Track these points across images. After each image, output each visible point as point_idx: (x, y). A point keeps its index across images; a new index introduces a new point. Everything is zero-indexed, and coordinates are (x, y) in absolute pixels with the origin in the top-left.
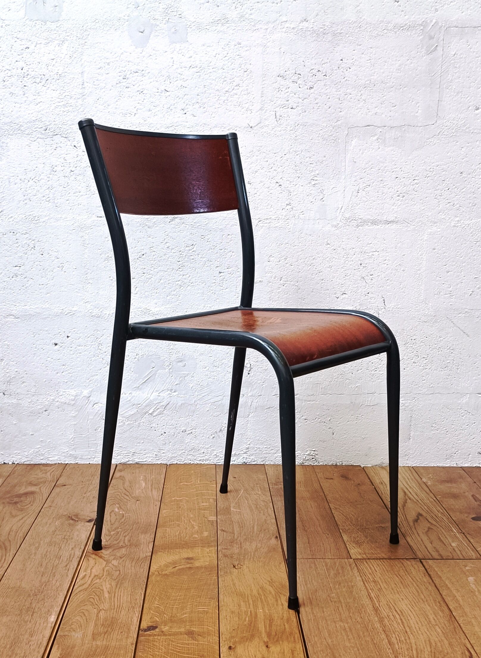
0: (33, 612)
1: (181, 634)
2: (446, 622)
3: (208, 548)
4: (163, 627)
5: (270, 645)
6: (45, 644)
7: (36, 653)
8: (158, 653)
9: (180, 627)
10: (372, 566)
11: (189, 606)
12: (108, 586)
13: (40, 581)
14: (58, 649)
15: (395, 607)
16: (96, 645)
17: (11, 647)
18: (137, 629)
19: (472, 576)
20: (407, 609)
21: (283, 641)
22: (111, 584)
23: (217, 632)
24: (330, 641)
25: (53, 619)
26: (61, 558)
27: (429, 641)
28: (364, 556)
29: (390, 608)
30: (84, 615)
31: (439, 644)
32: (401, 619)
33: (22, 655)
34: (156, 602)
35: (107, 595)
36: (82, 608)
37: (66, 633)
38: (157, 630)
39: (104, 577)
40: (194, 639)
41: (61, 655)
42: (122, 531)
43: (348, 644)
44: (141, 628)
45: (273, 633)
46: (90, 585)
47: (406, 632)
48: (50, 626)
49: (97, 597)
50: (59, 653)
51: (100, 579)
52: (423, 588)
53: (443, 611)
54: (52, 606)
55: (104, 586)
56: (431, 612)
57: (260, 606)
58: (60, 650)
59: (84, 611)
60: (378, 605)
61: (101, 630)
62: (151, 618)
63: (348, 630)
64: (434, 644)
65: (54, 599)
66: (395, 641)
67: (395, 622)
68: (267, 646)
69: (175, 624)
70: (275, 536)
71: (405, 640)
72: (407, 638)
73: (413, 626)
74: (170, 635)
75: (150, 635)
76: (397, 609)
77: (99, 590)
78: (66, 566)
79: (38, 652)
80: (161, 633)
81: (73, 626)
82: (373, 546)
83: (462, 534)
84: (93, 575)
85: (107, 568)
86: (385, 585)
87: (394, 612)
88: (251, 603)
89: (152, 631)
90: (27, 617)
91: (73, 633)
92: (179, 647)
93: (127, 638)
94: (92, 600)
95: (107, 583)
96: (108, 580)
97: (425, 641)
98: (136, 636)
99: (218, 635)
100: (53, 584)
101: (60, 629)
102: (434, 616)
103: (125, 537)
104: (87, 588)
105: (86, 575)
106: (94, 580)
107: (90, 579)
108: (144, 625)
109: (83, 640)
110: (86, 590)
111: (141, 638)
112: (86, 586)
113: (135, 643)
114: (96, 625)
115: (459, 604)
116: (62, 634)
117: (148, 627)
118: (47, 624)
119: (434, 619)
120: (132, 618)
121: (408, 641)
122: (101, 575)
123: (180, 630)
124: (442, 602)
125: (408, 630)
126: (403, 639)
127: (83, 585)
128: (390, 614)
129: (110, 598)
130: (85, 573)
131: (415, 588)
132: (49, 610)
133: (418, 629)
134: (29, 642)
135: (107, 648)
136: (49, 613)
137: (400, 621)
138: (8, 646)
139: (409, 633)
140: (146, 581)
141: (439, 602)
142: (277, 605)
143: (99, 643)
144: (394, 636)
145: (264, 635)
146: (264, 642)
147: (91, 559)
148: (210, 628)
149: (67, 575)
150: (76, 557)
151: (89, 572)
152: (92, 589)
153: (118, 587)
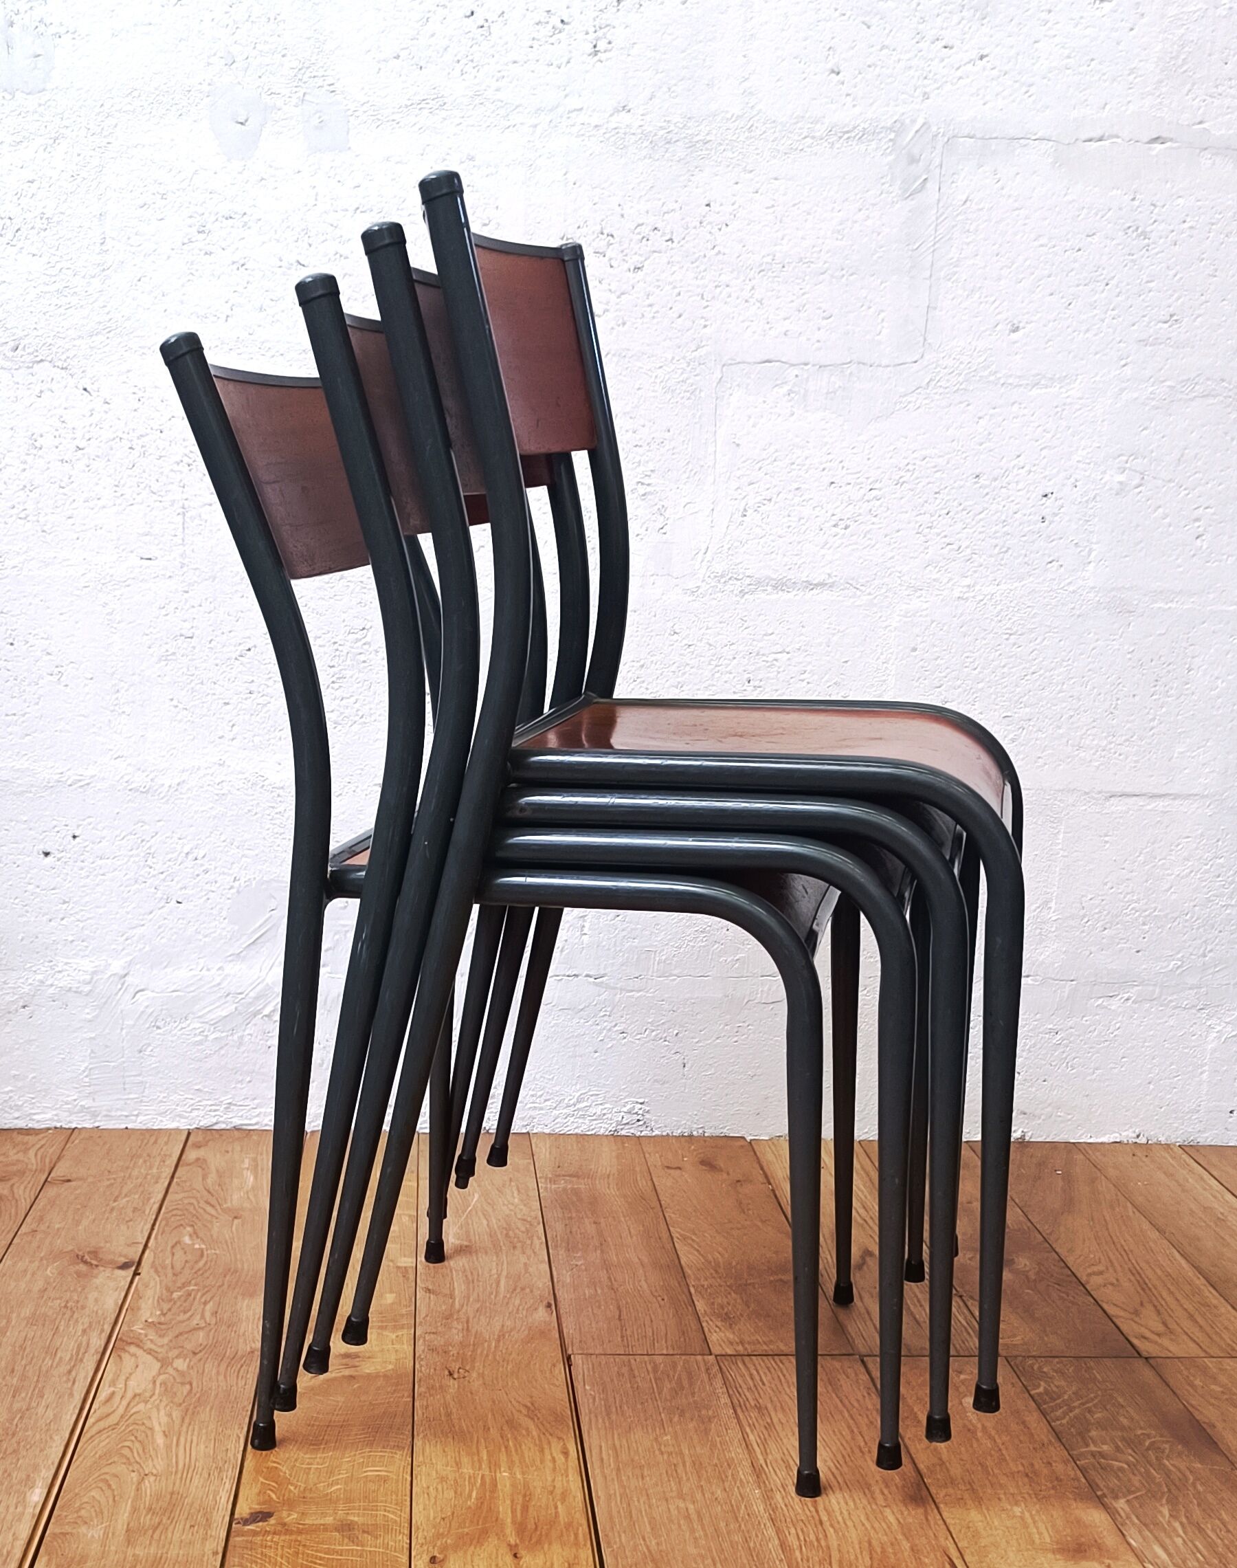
1: (326, 1530)
2: (908, 1500)
3: (394, 1331)
4: (285, 1514)
5: (522, 1552)
9: (324, 1515)
10: (754, 1372)
11: (345, 1466)
12: (164, 1419)
13: (10, 1408)
14: (48, 1565)
16: (134, 1555)
18: (227, 1519)
21: (550, 1544)
22: (170, 1415)
23: (407, 1525)
24: (654, 1542)
25: (37, 1494)
26: (59, 1355)
27: (870, 1543)
28: (740, 1348)
29: (788, 1467)
30: (109, 1486)
31: (890, 1550)
34: (273, 1457)
35: (160, 1440)
36: (104, 1470)
37: (68, 1529)
38: (272, 1521)
39: (154, 1398)
40: (352, 1540)
42: (198, 1290)
43: (692, 1550)
44: (236, 1516)
45: (531, 1526)
46: (122, 1417)
47: (821, 1523)
48: (31, 1510)
49: (137, 1445)
51: (146, 1402)
52: (865, 1422)
54: (36, 1467)
55: (154, 1420)
56: (878, 1477)
57: (504, 1464)
59: (108, 1478)
60: (762, 1461)
61: (146, 1520)
62: (259, 1494)
63: (694, 1517)
64: (879, 1550)
65: (41, 1451)
66: (796, 1544)
68: (515, 1555)
69: (313, 1508)
70: (546, 1302)
71: (818, 1540)
72: (821, 1536)
74: (301, 1532)
75: (255, 1533)
77: (143, 1428)
78: (70, 1372)
80: (279, 1527)
81: (82, 1512)
82: (760, 1324)
84: (129, 1395)
85: (162, 1377)
86: (782, 1416)
88: (486, 1458)
89: (261, 1524)
91: (83, 1529)
92: (321, 1558)
93: (204, 1539)
94: (126, 1452)
95: (162, 1412)
96: (163, 1404)
97: (860, 1543)
98: (223, 1534)
99: (407, 1532)
100: (39, 1415)
101: (53, 1520)
102: (883, 1486)
103: (205, 1303)
104: (117, 1424)
105: (113, 1393)
106: (132, 1404)
107: (124, 1403)
108: (243, 1510)
109: (104, 1543)
110: (113, 1427)
111: (235, 1540)
112: (113, 1419)
113: (220, 1550)
114: (134, 1510)
115: (941, 1460)
116: (57, 1530)
117: (252, 1514)
118: (25, 1506)
119: (883, 1494)
120: (216, 1493)
121: (823, 1543)
122: (148, 1394)
123: (323, 1522)
125: (825, 1518)
126: (812, 1537)
127: (108, 1415)
128: (789, 1481)
129: (168, 1447)
130: (112, 1389)
131: (849, 1427)
132: (28, 1476)
133: (847, 1517)
135: (157, 1562)
136: (28, 1481)
139: (827, 1524)
140: (250, 1408)
142: (543, 1462)
143: (140, 1550)
145: (509, 1530)
146: (510, 1545)
147: (125, 1356)
148: (391, 1516)
149: (71, 1395)
150: (92, 1350)
151: (122, 1386)
152: (128, 1426)
153: (187, 1421)
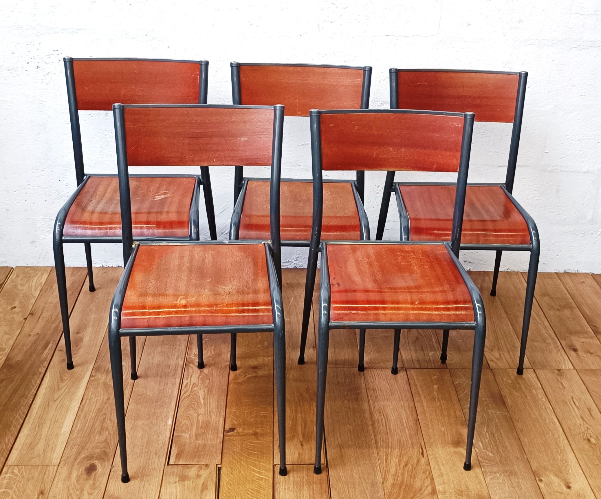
0: (157, 417)
1: (250, 435)
2: (413, 425)
3: (267, 358)
4: (238, 429)
5: (304, 444)
6: (167, 443)
7: (162, 451)
8: (236, 450)
9: (249, 429)
10: (373, 375)
11: (254, 412)
12: (203, 393)
13: (158, 389)
14: (175, 447)
15: (384, 412)
16: (198, 443)
17: (147, 446)
18: (223, 430)
19: (437, 385)
20: (391, 414)
21: (311, 441)
22: (204, 392)
23: (272, 433)
24: (340, 440)
25: (170, 422)
26: (170, 368)
27: (400, 441)
28: (370, 365)
29: (380, 413)
30: (189, 418)
31: (405, 443)
32: (386, 423)
33: (154, 452)
34: (234, 408)
35: (202, 401)
36: (188, 413)
37: (179, 434)
38: (235, 431)
39: (199, 384)
40: (258, 439)
41: (178, 451)
42: (209, 340)
43: (350, 443)
44: (225, 429)
45: (306, 435)
46: (191, 392)
47: (387, 433)
48: (169, 428)
49: (196, 403)
50: (176, 450)
51: (197, 386)
52: (403, 395)
53: (412, 415)
54: (168, 412)
55: (200, 393)
56: (405, 416)
57: (299, 412)
58: (177, 448)
59: (188, 415)
60: (373, 410)
61: (201, 431)
62: (231, 421)
63: (352, 431)
64: (402, 443)
65: (169, 405)
66: (379, 441)
67: (381, 425)
68: (302, 445)
69: (246, 427)
70: (312, 346)
71: (386, 439)
72: (387, 438)
73: (392, 427)
74: (243, 435)
75: (231, 436)
76: (384, 414)
77: (197, 397)
78: (174, 374)
79: (164, 450)
80: (237, 434)
81: (183, 428)
82: (377, 355)
83: (438, 344)
84: (192, 384)
85: (201, 376)
86: (380, 392)
87: (382, 416)
88: (294, 409)
89: (232, 432)
90: (154, 421)
91: (184, 434)
92: (249, 445)
93: (217, 438)
94: (193, 406)
95: (202, 390)
96: (202, 387)
97: (397, 440)
98: (222, 436)
99: (272, 436)
100: (167, 391)
101: (175, 431)
102: (406, 420)
103: (211, 346)
104: (189, 395)
105: (187, 383)
106: (193, 387)
107: (191, 387)
108: (227, 427)
109: (190, 439)
110: (189, 396)
111: (226, 438)
112: (188, 393)
113: (222, 441)
114: (197, 427)
115: (424, 410)
116: (177, 435)
117: (229, 429)
118: (167, 426)
119: (406, 423)
120: (219, 421)
121: (387, 441)
122: (197, 383)
123: (249, 432)
124: (413, 408)
125: (388, 432)
126: (384, 439)
127: (187, 392)
128: (380, 418)
129: (205, 404)
130: (187, 381)
131: (399, 396)
132: (167, 415)
133: (394, 430)
134: (157, 442)
135: (205, 446)
136: (167, 417)
137: (384, 424)
138: (145, 445)
139: (389, 434)
140: (227, 388)
141: (411, 408)
142: (310, 410)
143: (200, 442)
144: (379, 436)
145: (300, 436)
146: (300, 441)
147: (190, 368)
148: (268, 430)
149: (175, 384)
150: (180, 366)
151: (189, 380)
152: (193, 396)
153: (209, 394)
